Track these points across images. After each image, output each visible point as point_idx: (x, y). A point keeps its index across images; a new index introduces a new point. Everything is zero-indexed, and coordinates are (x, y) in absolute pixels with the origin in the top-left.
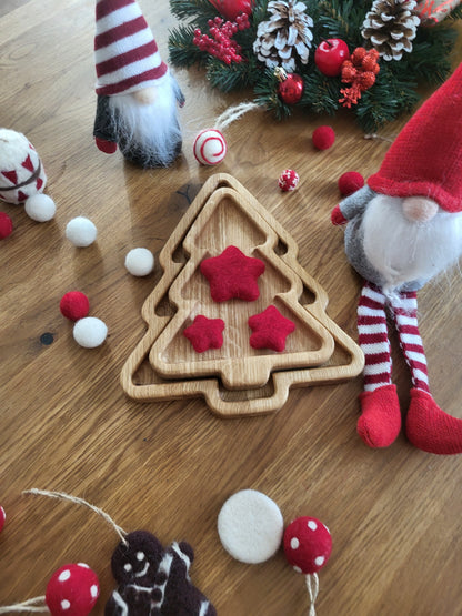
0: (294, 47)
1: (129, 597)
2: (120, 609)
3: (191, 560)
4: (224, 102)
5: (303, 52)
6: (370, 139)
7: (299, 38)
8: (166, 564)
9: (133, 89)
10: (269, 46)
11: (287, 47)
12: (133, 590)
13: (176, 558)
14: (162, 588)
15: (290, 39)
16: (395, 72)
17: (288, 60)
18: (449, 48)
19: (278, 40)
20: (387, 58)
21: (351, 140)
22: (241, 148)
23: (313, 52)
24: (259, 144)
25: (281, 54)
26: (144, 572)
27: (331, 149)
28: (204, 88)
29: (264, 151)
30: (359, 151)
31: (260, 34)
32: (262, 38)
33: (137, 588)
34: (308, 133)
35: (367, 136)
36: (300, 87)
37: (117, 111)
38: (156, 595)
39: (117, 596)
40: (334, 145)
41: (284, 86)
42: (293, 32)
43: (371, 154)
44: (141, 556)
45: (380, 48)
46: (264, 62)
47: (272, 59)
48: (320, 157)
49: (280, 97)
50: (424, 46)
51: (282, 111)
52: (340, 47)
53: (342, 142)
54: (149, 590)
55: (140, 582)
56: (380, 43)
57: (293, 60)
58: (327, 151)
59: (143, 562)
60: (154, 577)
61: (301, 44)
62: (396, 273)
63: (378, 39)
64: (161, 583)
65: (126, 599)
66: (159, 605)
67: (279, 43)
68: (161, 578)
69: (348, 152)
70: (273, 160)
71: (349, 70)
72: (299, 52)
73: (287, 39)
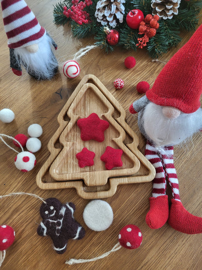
0: (115, 15)
1: (47, 224)
2: (43, 229)
3: (74, 210)
4: (81, 43)
5: (120, 16)
6: (155, 62)
7: (117, 9)
8: (63, 211)
9: (25, 45)
10: (102, 14)
11: (111, 15)
14: (61, 221)
16: (169, 26)
17: (112, 21)
18: (198, 11)
19: (106, 11)
20: (165, 18)
21: (145, 63)
22: (89, 68)
23: (125, 16)
24: (98, 66)
25: (108, 19)
26: (54, 214)
27: (134, 68)
28: (71, 36)
29: (100, 70)
30: (148, 69)
31: (97, 8)
32: (99, 10)
33: (51, 221)
34: (122, 59)
35: (153, 61)
36: (117, 37)
37: (19, 56)
38: (59, 223)
39: (42, 224)
40: (136, 66)
41: (109, 36)
42: (114, 7)
43: (155, 70)
44: (52, 208)
45: (161, 13)
46: (100, 23)
47: (104, 21)
48: (128, 72)
49: (107, 42)
50: (184, 11)
51: (109, 49)
52: (139, 14)
53: (140, 64)
54: (56, 222)
55: (52, 218)
56: (161, 11)
57: (115, 21)
58: (132, 69)
59: (53, 210)
60: (58, 216)
61: (119, 13)
62: (161, 141)
63: (159, 8)
64: (60, 219)
65: (46, 225)
66: (60, 228)
67: (107, 13)
68: (61, 217)
69: (143, 69)
70: (104, 74)
71: (143, 27)
72: (118, 18)
73: (111, 11)
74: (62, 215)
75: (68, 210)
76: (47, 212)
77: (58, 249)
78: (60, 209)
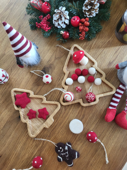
0: (64, 22)
1: (61, 156)
2: (60, 159)
3: (71, 145)
5: (67, 22)
7: (65, 18)
8: (66, 148)
10: (58, 23)
11: (62, 23)
12: (61, 155)
13: (68, 146)
14: (67, 153)
15: (63, 20)
19: (59, 21)
20: (91, 16)
23: (70, 20)
26: (63, 151)
32: (55, 20)
33: (62, 154)
38: (66, 154)
39: (59, 157)
44: (61, 148)
46: (57, 27)
47: (59, 26)
50: (102, 10)
52: (77, 20)
54: (65, 154)
55: (62, 153)
56: (89, 14)
59: (62, 149)
60: (65, 151)
61: (66, 20)
63: (88, 13)
64: (67, 152)
65: (61, 157)
66: (68, 156)
67: (60, 22)
68: (66, 151)
72: (66, 23)
73: (62, 20)
74: (66, 150)
75: (68, 147)
76: (59, 151)
77: (70, 165)
78: (65, 147)
